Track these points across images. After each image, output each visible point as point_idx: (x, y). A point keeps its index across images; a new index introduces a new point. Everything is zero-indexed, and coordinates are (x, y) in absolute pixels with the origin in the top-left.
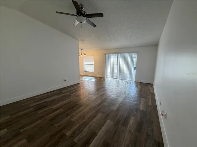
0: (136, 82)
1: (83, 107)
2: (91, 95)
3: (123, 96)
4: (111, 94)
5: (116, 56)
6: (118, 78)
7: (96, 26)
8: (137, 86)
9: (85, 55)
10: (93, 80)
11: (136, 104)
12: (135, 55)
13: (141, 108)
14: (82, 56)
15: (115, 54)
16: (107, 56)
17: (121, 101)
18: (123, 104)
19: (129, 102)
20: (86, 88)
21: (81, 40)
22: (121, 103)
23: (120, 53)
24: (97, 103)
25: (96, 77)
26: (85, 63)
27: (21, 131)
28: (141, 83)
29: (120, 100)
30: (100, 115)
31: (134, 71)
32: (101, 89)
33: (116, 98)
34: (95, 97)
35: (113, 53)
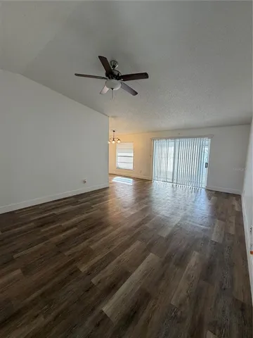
0: (207, 190)
1: (111, 228)
2: (125, 208)
3: (181, 214)
4: (160, 208)
5: (171, 143)
6: (175, 181)
7: (136, 93)
8: (209, 198)
9: (119, 141)
10: (130, 182)
11: (205, 230)
12: (207, 141)
13: (214, 238)
14: (114, 142)
15: (170, 140)
16: (157, 143)
17: (176, 222)
18: (179, 227)
19: (192, 226)
20: (119, 196)
21: (113, 117)
22: (176, 226)
23: (179, 138)
24: (134, 223)
25: (135, 179)
26: (119, 154)
27: (15, 256)
28: (217, 193)
29: (176, 220)
30: (138, 243)
31: (205, 170)
32: (143, 199)
33: (168, 216)
34: (132, 213)
35: (166, 139)
